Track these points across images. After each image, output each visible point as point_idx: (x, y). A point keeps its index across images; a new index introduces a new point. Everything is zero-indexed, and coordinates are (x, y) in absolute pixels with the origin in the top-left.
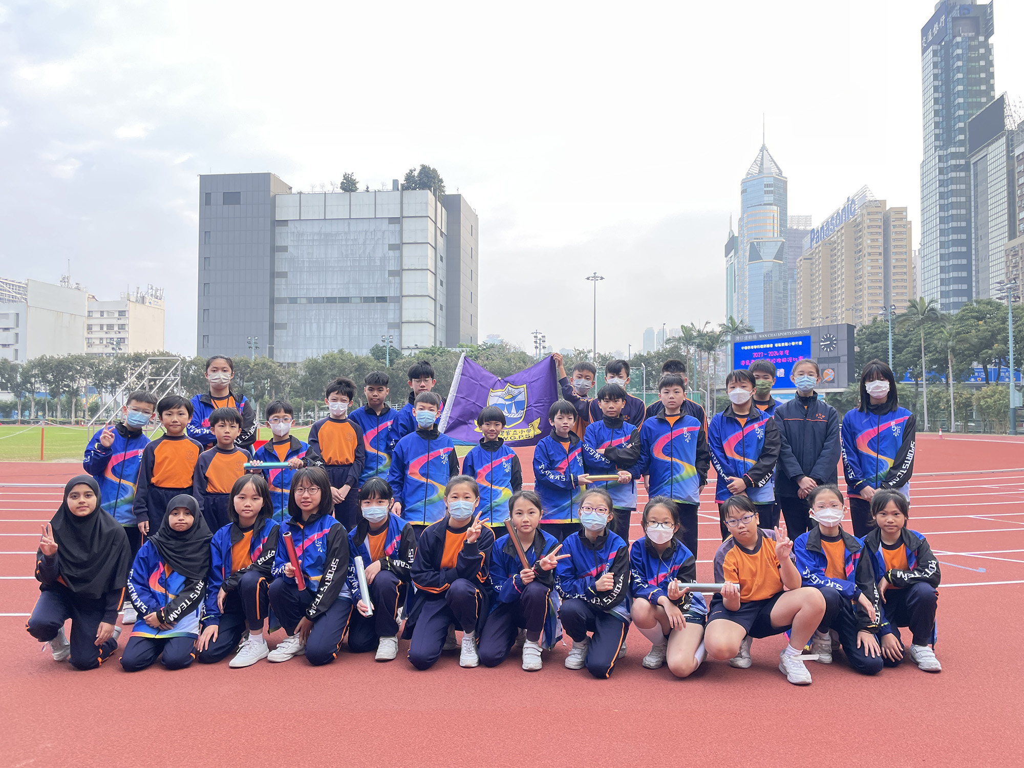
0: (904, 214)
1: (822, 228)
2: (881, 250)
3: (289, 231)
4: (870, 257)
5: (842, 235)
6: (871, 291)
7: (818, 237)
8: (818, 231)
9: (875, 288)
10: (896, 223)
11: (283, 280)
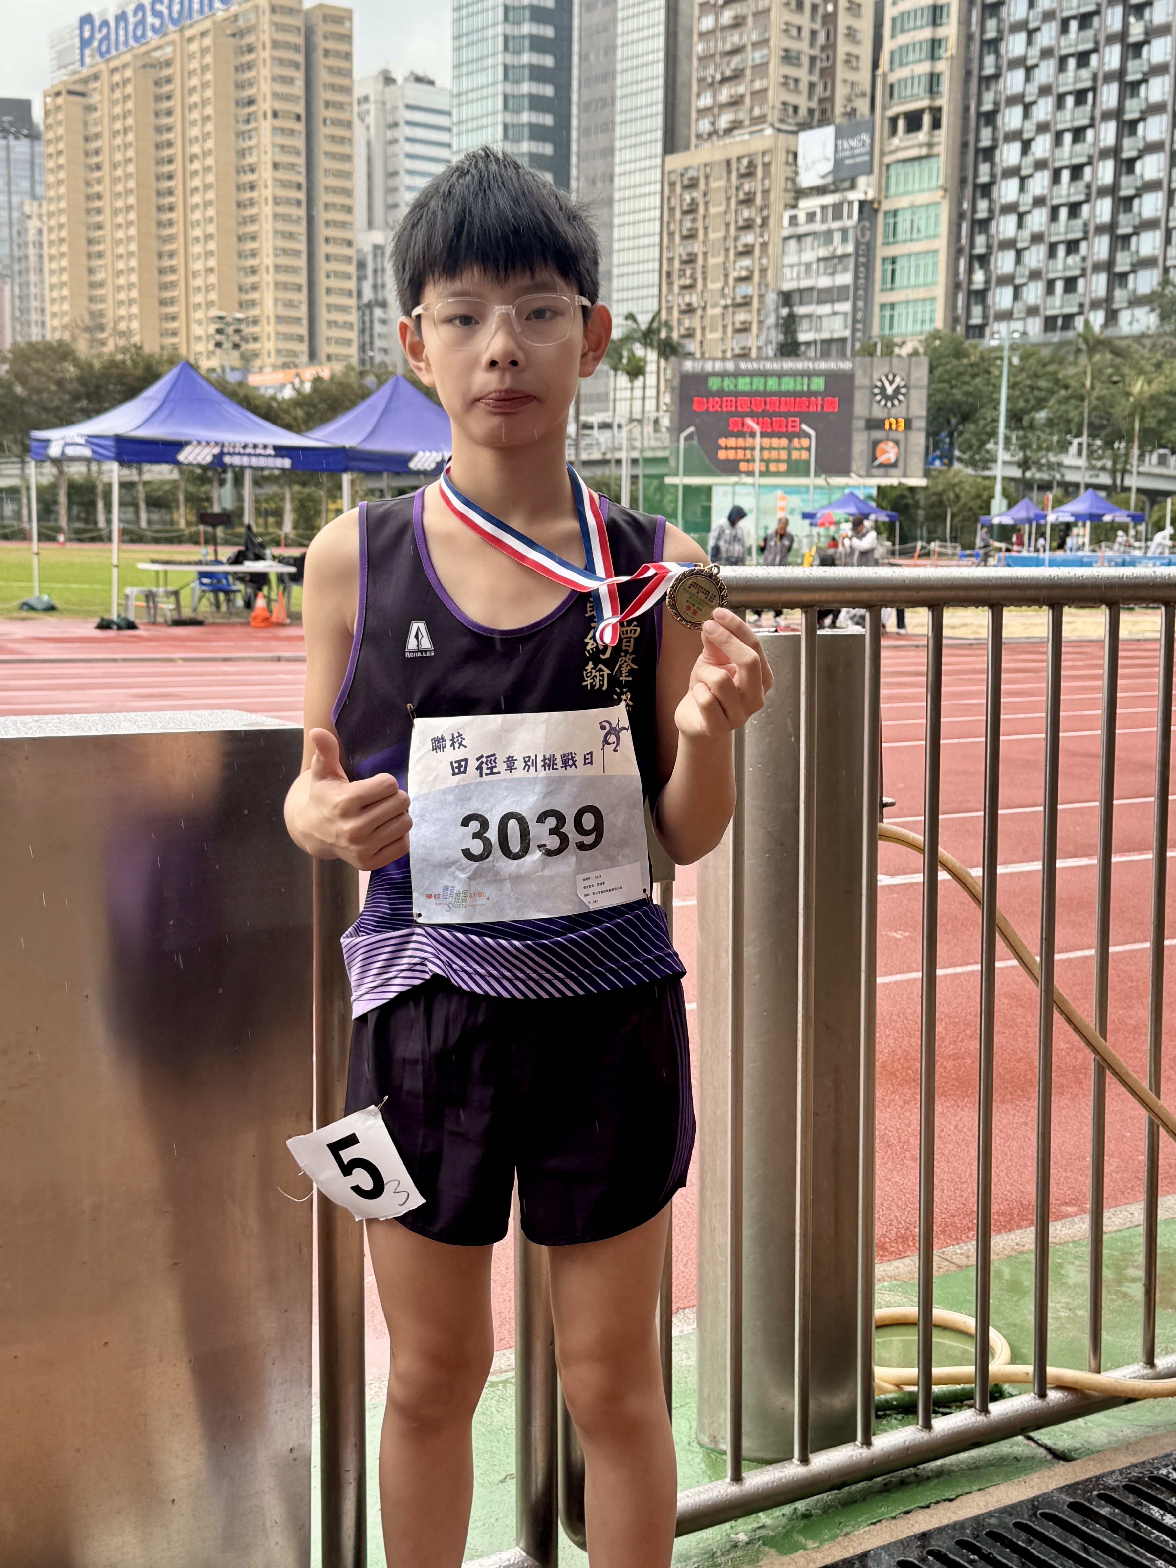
0: (347, 24)
1: (122, 17)
2: (300, 109)
4: (279, 123)
5: (204, 51)
6: (282, 209)
7: (107, 37)
8: (105, 23)
9: (288, 202)
10: (331, 45)
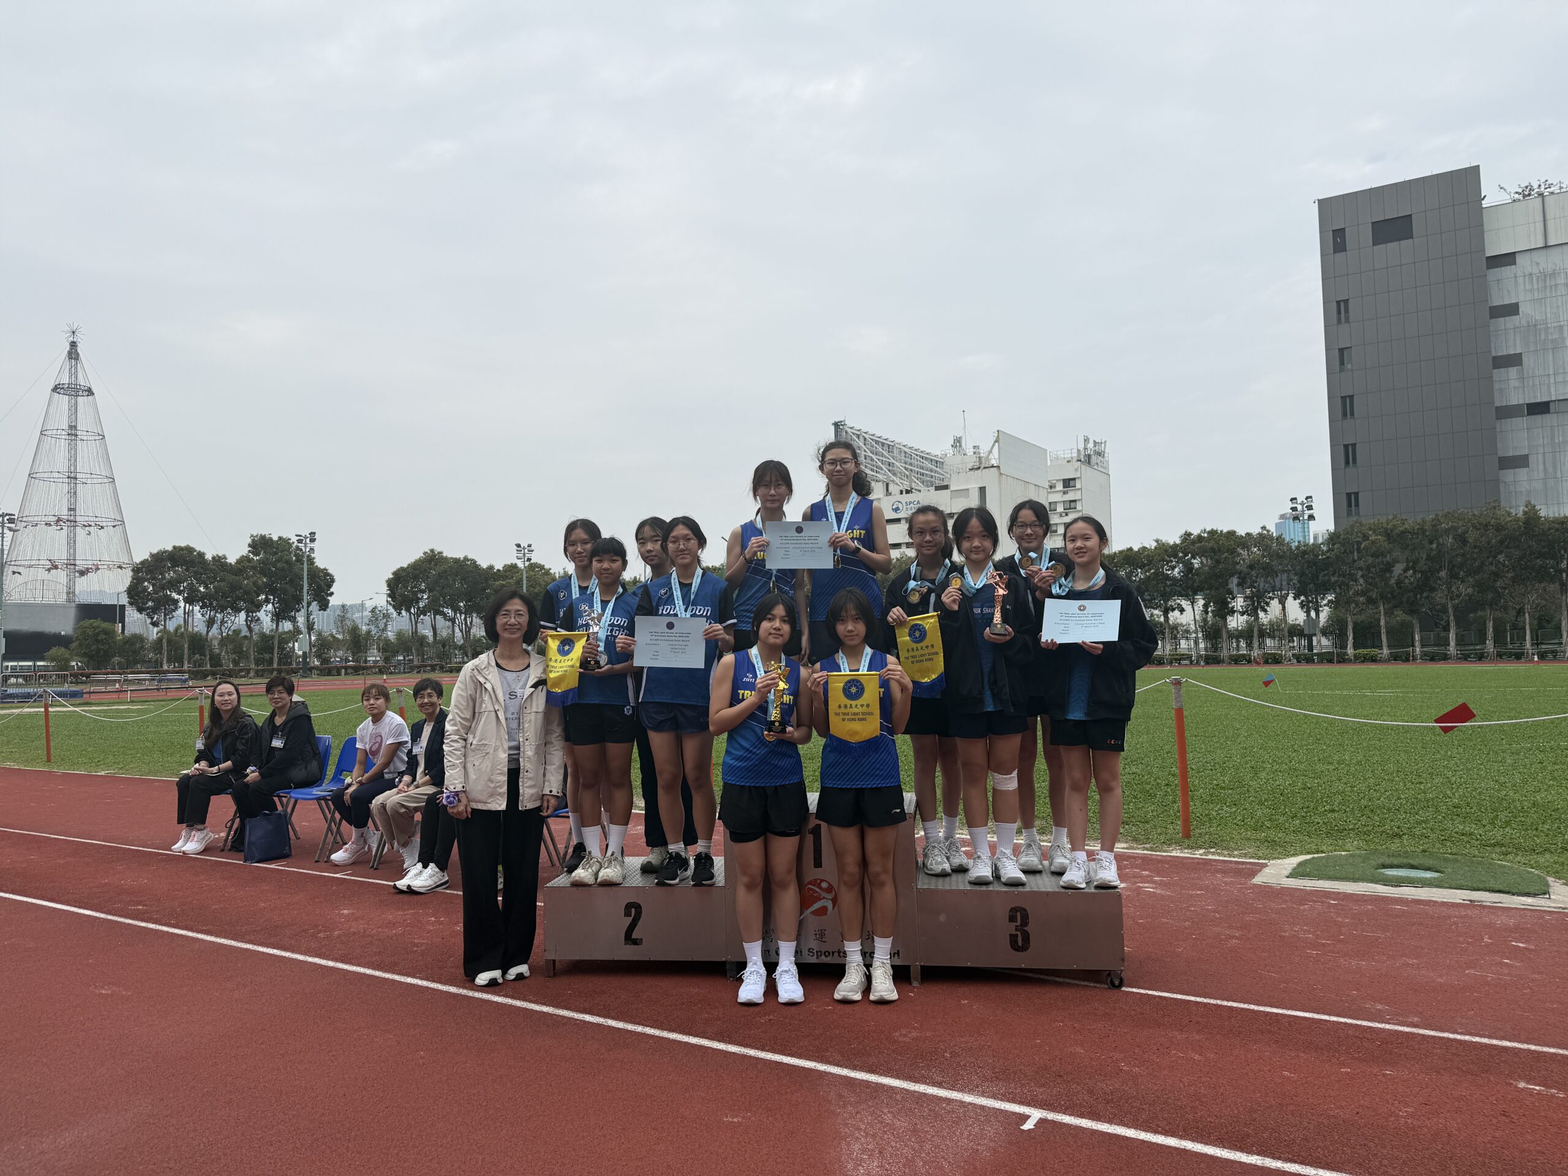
3: (1519, 273)
11: (1513, 372)
